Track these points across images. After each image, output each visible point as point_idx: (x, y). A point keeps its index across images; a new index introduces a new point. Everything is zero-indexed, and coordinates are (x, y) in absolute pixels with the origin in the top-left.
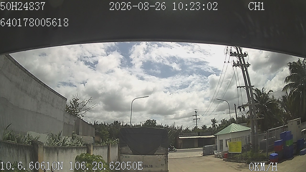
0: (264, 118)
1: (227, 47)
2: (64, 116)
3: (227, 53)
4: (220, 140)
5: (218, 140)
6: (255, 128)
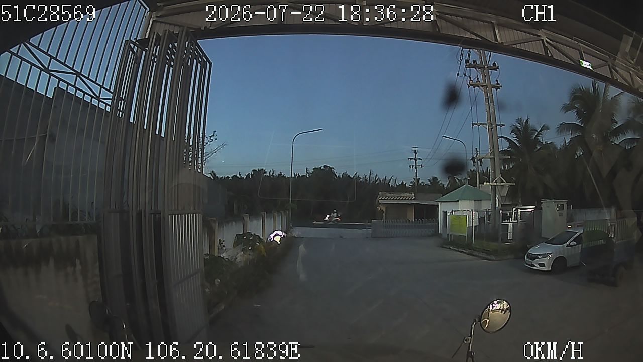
0: (515, 184)
1: (462, 50)
3: (461, 60)
4: (443, 211)
5: (440, 211)
6: (497, 198)
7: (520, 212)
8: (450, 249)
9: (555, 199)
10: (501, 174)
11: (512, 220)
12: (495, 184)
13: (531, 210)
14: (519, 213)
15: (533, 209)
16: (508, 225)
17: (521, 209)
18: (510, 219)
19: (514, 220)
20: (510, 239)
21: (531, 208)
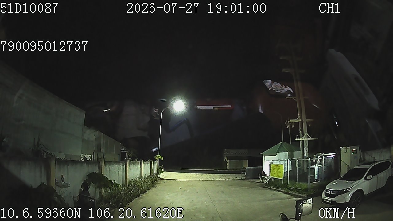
0: (317, 139)
2: (82, 130)
5: (264, 161)
6: (305, 150)
7: (325, 158)
8: (271, 188)
9: (351, 146)
10: (307, 132)
11: (317, 165)
12: (304, 139)
13: (332, 156)
14: (324, 160)
15: (334, 156)
16: (314, 169)
17: (325, 156)
18: (316, 164)
19: (319, 165)
20: (316, 180)
21: (331, 155)
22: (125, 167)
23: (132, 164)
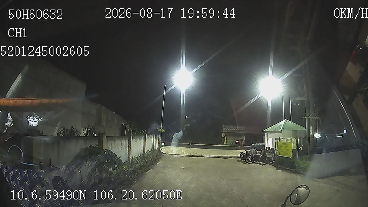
5: (267, 138)
6: (311, 129)
12: (310, 118)
22: (128, 142)
23: (135, 139)
